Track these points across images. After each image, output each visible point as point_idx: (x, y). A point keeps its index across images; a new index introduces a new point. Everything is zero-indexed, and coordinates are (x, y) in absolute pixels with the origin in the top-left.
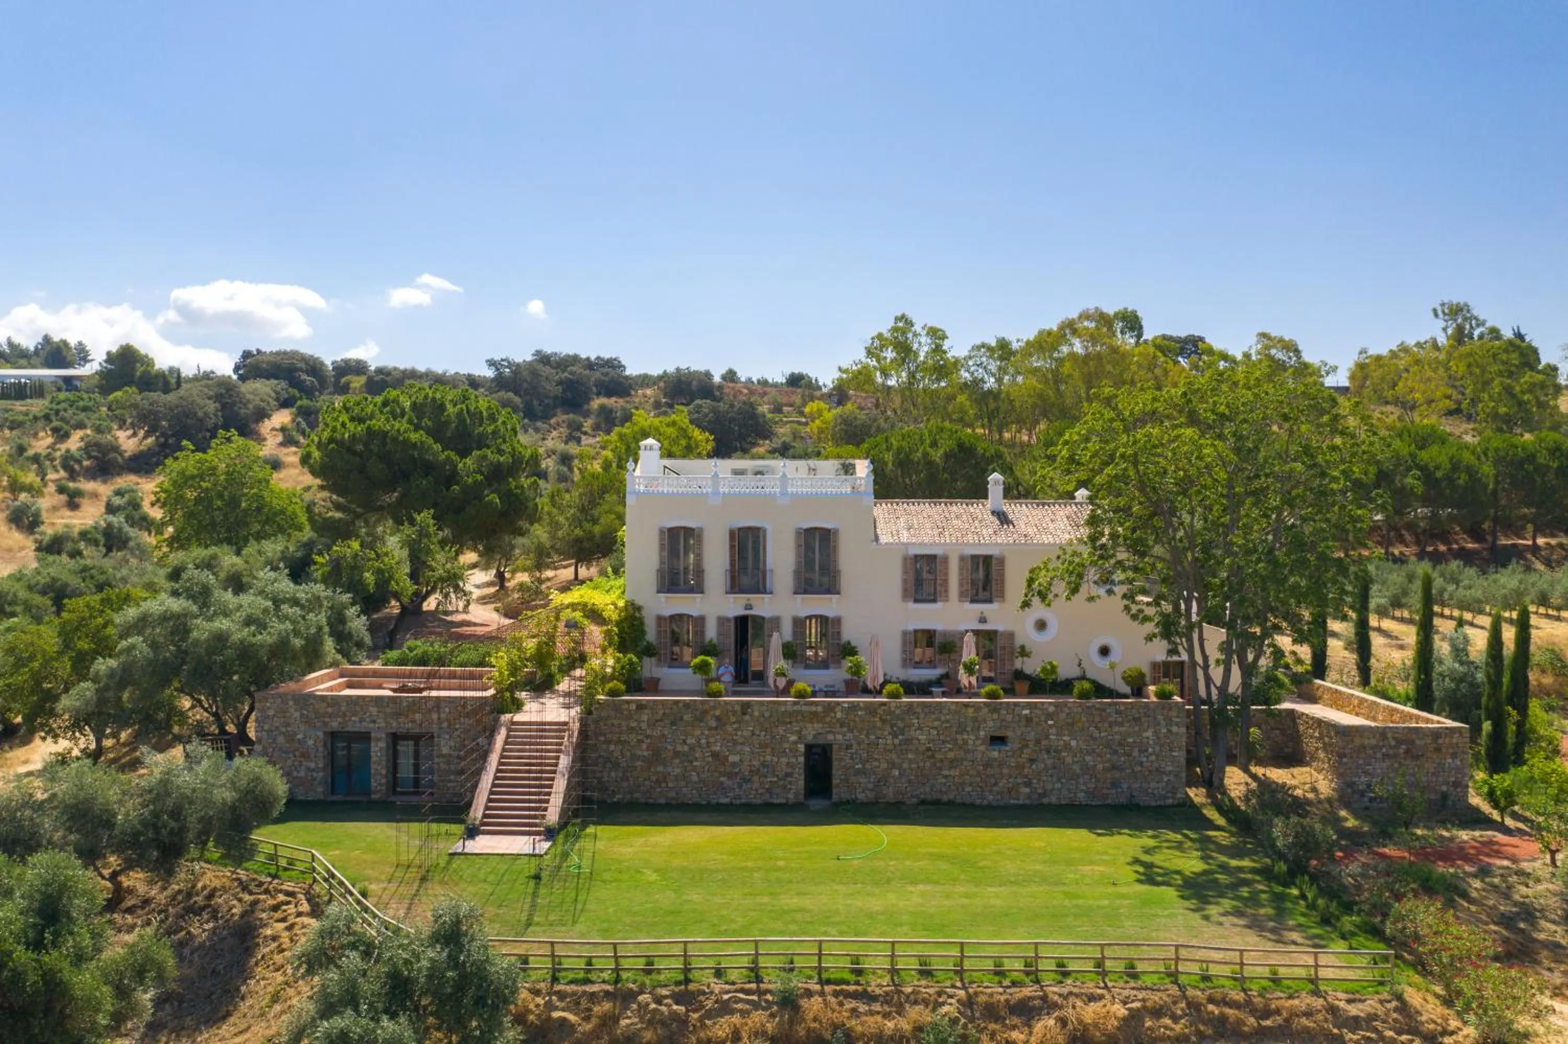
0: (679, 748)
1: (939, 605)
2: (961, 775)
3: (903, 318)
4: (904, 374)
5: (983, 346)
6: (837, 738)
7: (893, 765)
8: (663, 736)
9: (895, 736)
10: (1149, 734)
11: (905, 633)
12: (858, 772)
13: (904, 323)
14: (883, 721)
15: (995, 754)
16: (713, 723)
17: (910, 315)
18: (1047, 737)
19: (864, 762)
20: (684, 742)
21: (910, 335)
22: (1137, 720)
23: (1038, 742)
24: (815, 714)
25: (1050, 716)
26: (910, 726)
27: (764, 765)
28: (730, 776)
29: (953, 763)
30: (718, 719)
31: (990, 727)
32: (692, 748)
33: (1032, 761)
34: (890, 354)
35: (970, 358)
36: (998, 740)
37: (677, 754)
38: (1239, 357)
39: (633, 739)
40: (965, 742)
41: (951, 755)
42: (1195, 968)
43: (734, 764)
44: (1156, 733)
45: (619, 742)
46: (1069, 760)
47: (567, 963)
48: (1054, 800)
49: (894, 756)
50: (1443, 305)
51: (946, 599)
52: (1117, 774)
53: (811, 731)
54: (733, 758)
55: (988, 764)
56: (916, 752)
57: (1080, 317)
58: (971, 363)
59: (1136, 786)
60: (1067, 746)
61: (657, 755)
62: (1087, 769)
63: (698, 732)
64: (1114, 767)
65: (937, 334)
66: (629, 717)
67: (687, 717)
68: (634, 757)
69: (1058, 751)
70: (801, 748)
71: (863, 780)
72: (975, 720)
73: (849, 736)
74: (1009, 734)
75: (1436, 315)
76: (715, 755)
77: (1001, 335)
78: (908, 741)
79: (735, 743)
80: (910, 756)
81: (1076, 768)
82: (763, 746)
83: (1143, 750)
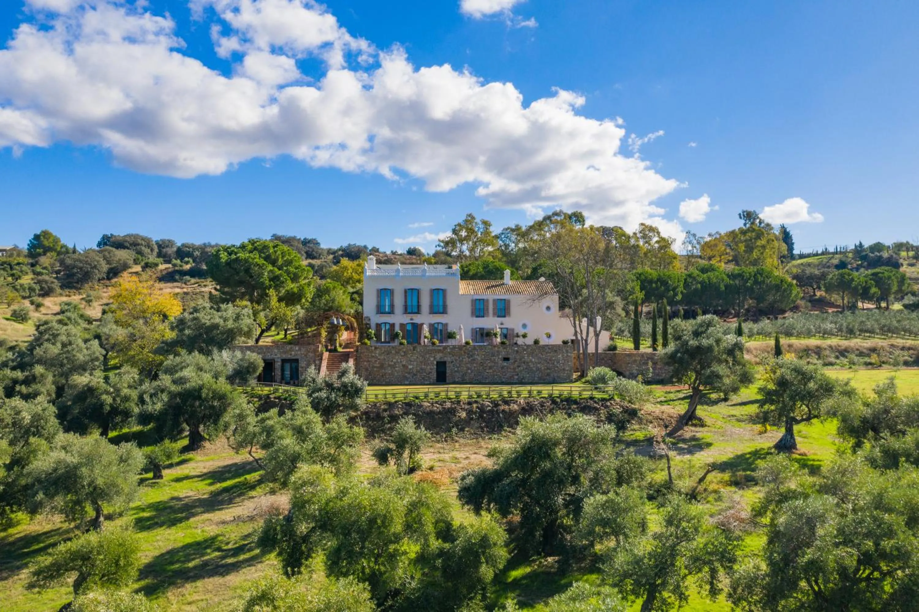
0: (390, 363)
1: (485, 318)
2: (493, 372)
3: (470, 215)
4: (471, 243)
5: (508, 228)
6: (448, 359)
7: (468, 369)
8: (385, 359)
9: (469, 358)
10: (560, 356)
11: (472, 329)
12: (456, 372)
13: (470, 218)
14: (465, 352)
15: (505, 364)
16: (403, 354)
17: (474, 215)
18: (524, 357)
19: (458, 367)
20: (392, 361)
21: (474, 224)
22: (556, 351)
23: (520, 359)
24: (440, 350)
25: (525, 350)
26: (474, 354)
27: (421, 369)
28: (409, 373)
29: (490, 368)
30: (404, 352)
31: (503, 354)
32: (395, 363)
33: (519, 366)
34: (464, 233)
35: (502, 234)
36: (506, 359)
37: (389, 365)
38: (631, 235)
39: (373, 360)
40: (494, 359)
41: (489, 365)
42: (557, 392)
43: (410, 369)
44: (563, 356)
45: (368, 361)
46: (532, 366)
47: (370, 396)
48: (526, 380)
49: (469, 365)
50: (744, 212)
51: (488, 316)
52: (549, 371)
53: (439, 356)
54: (410, 367)
55: (503, 368)
56: (477, 364)
57: (553, 214)
58: (503, 236)
59: (556, 375)
60: (531, 361)
61: (382, 366)
62: (538, 369)
63: (397, 357)
64: (548, 369)
65: (486, 224)
66: (372, 352)
67: (393, 352)
68: (374, 367)
69: (528, 363)
70: (435, 363)
71: (457, 374)
72: (498, 352)
73: (453, 358)
74: (510, 356)
75: (741, 218)
76: (404, 366)
77: (517, 223)
78: (474, 360)
79: (411, 361)
80: (475, 365)
81: (534, 369)
82: (421, 362)
83: (558, 362)
